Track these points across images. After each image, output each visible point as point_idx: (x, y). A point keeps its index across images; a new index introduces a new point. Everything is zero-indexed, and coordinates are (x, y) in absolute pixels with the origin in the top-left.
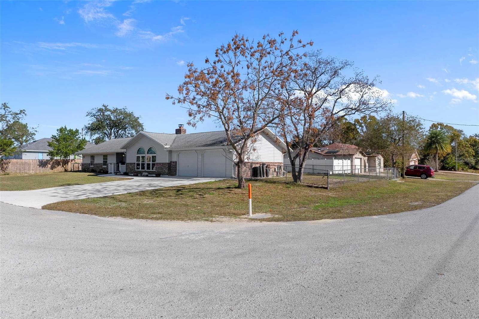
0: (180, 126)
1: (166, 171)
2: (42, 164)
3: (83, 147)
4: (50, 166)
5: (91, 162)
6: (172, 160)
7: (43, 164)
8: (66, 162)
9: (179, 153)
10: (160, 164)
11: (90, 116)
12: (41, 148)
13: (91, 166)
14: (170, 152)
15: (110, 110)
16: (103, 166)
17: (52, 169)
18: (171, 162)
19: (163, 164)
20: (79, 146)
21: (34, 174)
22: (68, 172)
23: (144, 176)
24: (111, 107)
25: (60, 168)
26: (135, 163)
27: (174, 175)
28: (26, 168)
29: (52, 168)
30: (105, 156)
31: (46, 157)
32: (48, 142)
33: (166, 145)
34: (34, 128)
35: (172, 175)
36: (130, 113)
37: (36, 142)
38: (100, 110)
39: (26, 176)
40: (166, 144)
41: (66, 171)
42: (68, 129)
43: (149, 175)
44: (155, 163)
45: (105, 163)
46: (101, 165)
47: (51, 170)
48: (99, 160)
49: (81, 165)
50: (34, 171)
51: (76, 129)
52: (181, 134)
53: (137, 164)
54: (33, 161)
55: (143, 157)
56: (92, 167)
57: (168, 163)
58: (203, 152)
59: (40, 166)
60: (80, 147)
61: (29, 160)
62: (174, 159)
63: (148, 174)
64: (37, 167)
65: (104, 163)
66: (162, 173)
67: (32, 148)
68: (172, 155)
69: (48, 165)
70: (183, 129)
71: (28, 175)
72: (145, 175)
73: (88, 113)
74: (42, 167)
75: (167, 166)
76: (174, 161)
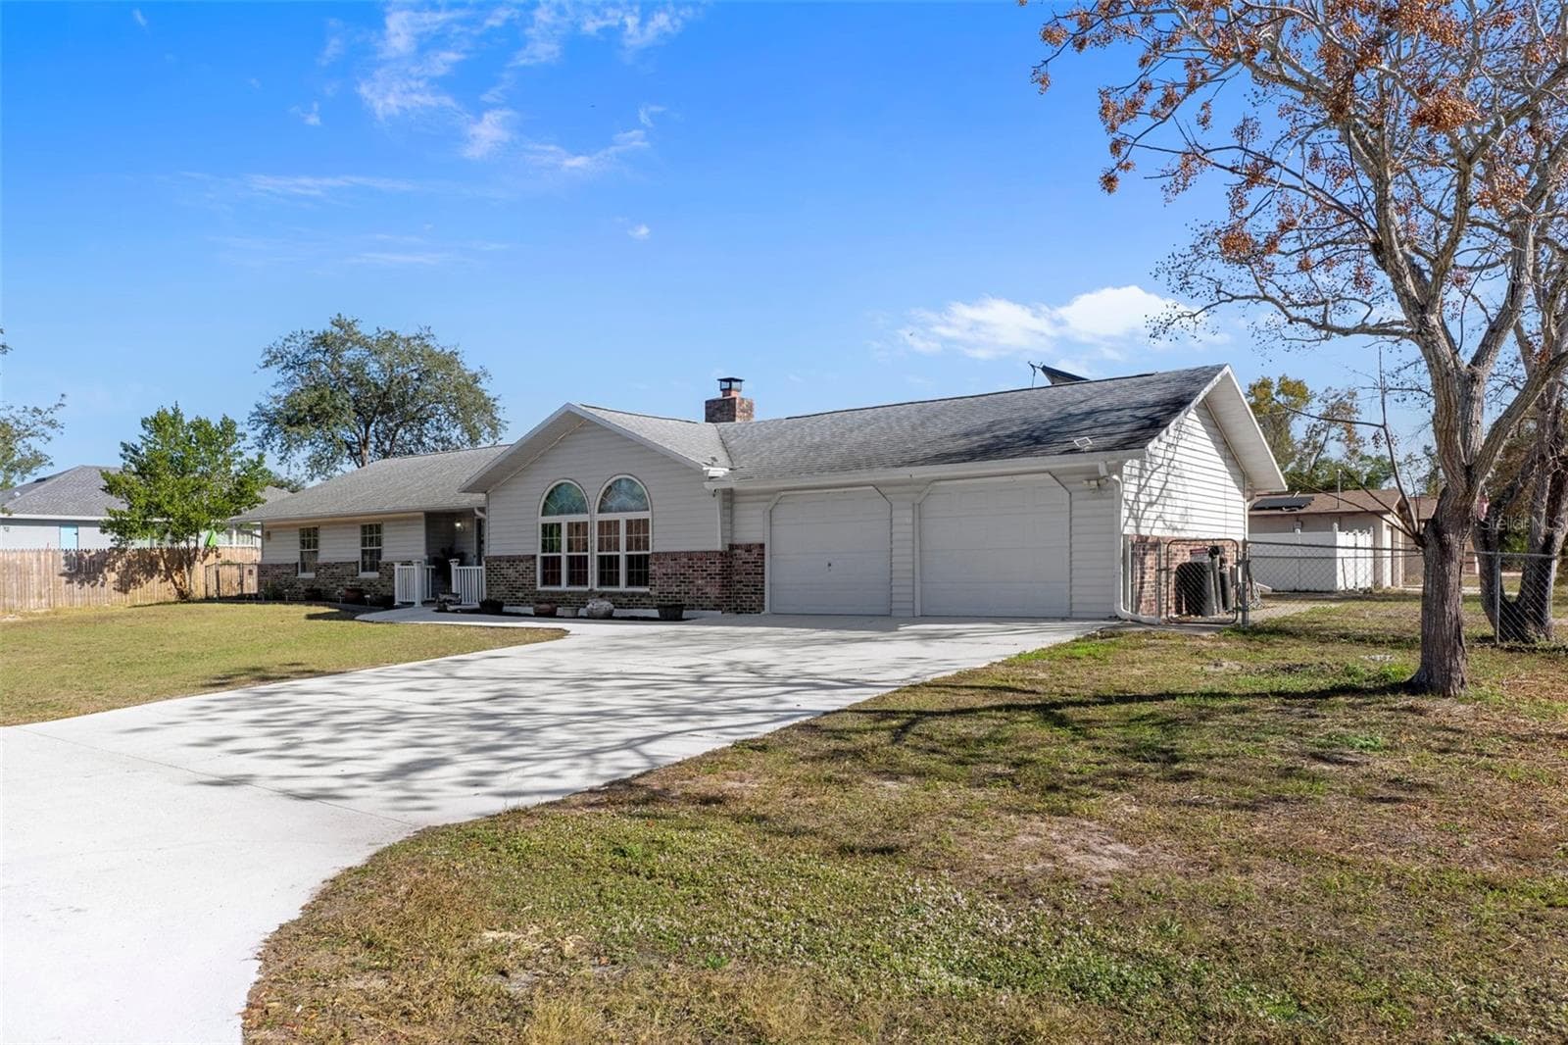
0: (726, 385)
1: (708, 590)
2: (79, 571)
3: (258, 493)
4: (113, 577)
5: (302, 559)
6: (737, 535)
7: (83, 569)
8: (183, 561)
9: (772, 504)
10: (674, 556)
11: (282, 365)
12: (70, 504)
13: (302, 575)
14: (729, 498)
15: (362, 342)
16: (363, 575)
17: (126, 592)
18: (732, 547)
19: (690, 555)
20: (238, 490)
21: (47, 613)
22: (195, 601)
23: (592, 617)
24: (366, 329)
25: (156, 588)
26: (534, 557)
27: (751, 610)
28: (10, 586)
29: (124, 586)
30: (371, 532)
31: (96, 541)
32: (105, 475)
33: (712, 465)
34: (44, 410)
35: (739, 610)
36: (447, 351)
37: (49, 483)
38: (322, 342)
39: (13, 625)
40: (714, 459)
41: (184, 597)
42: (187, 420)
43: (617, 613)
44: (646, 553)
45: (372, 559)
46: (354, 568)
47: (118, 596)
48: (341, 549)
49: (250, 572)
50: (43, 601)
51: (225, 418)
52: (734, 420)
53: (544, 559)
54: (39, 559)
55: (577, 528)
56: (309, 580)
57: (721, 554)
58: (920, 492)
59: (70, 577)
60: (242, 495)
61: (23, 551)
62: (750, 532)
63: (612, 606)
64: (57, 585)
65: (367, 558)
66: (687, 601)
67: (32, 506)
68: (736, 514)
69: (108, 575)
70: (742, 399)
71: (19, 619)
72: (602, 611)
73: (270, 352)
74: (81, 583)
75: (716, 568)
76: (749, 541)
